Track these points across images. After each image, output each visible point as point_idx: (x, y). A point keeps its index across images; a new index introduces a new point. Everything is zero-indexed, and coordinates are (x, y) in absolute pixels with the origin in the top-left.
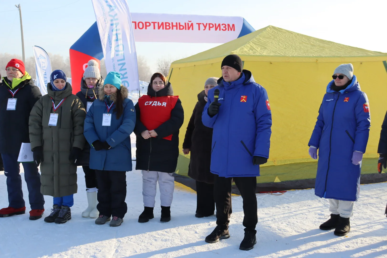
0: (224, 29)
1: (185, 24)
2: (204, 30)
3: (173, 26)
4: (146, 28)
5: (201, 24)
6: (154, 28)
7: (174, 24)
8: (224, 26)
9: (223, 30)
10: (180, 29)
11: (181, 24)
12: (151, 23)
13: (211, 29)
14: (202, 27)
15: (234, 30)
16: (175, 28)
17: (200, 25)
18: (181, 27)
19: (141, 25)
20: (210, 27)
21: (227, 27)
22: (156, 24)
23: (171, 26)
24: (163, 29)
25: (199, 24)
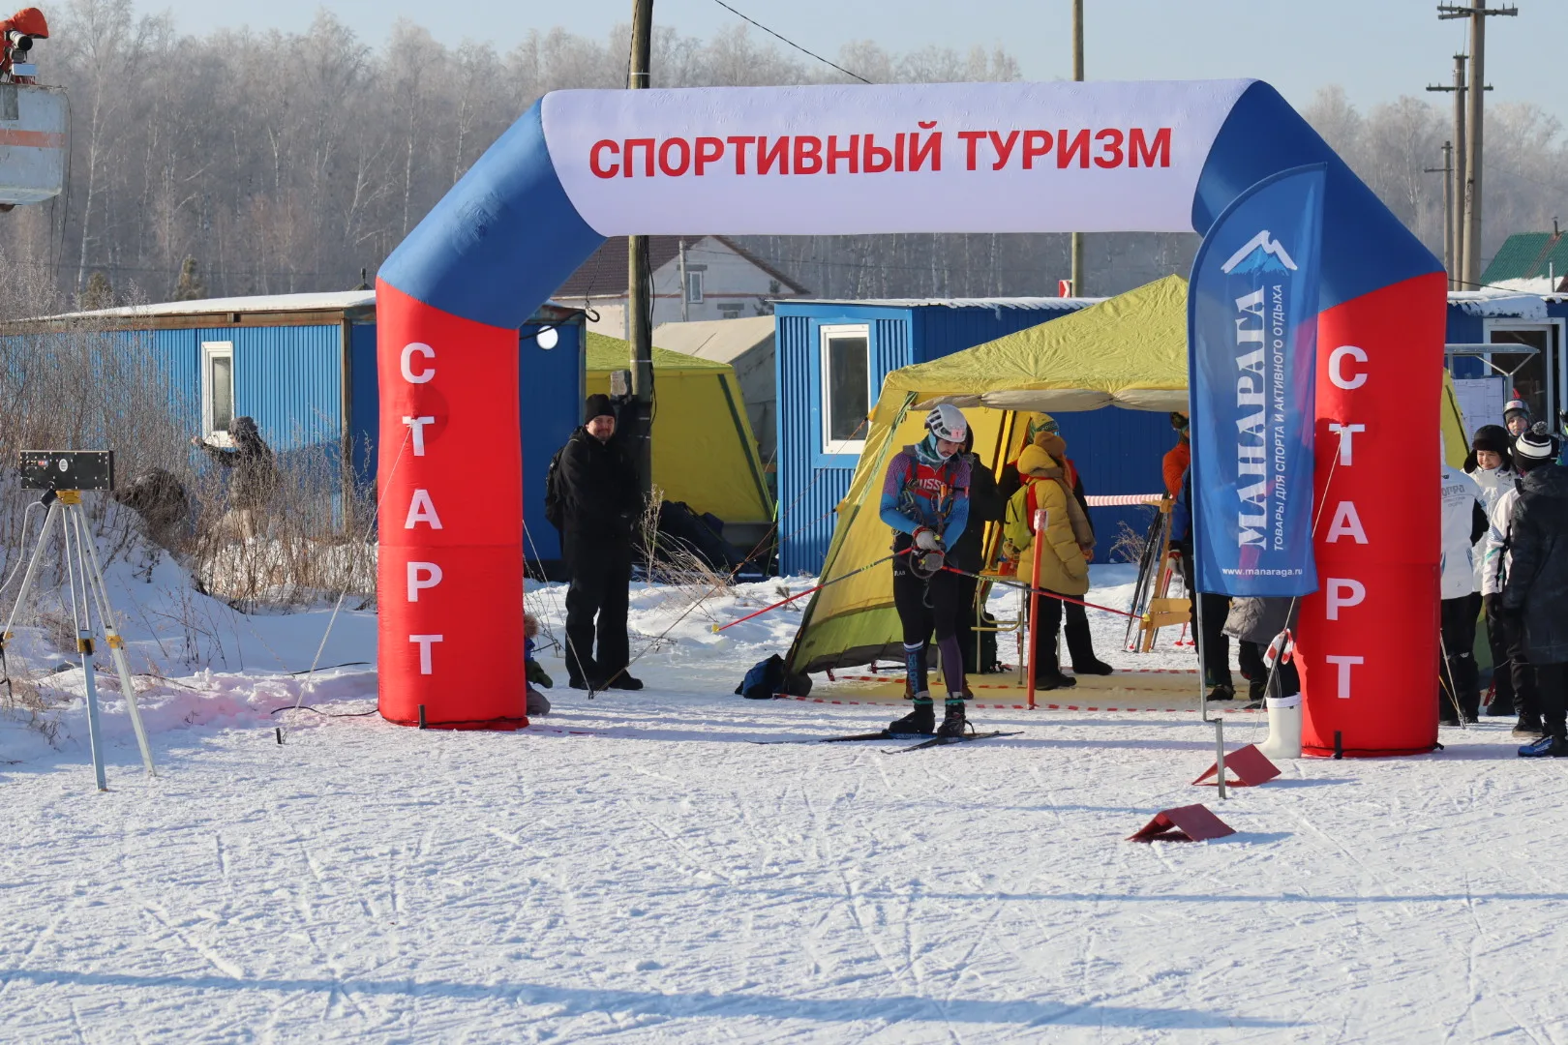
0: (1109, 156)
1: (900, 138)
2: (997, 167)
3: (834, 155)
4: (699, 171)
5: (983, 135)
6: (740, 169)
7: (843, 145)
8: (1110, 140)
9: (1100, 161)
10: (869, 168)
11: (876, 144)
12: (724, 140)
13: (1035, 159)
14: (986, 150)
16: (842, 164)
18: (878, 160)
20: (1028, 154)
21: (1125, 147)
23: (823, 154)
24: (784, 170)
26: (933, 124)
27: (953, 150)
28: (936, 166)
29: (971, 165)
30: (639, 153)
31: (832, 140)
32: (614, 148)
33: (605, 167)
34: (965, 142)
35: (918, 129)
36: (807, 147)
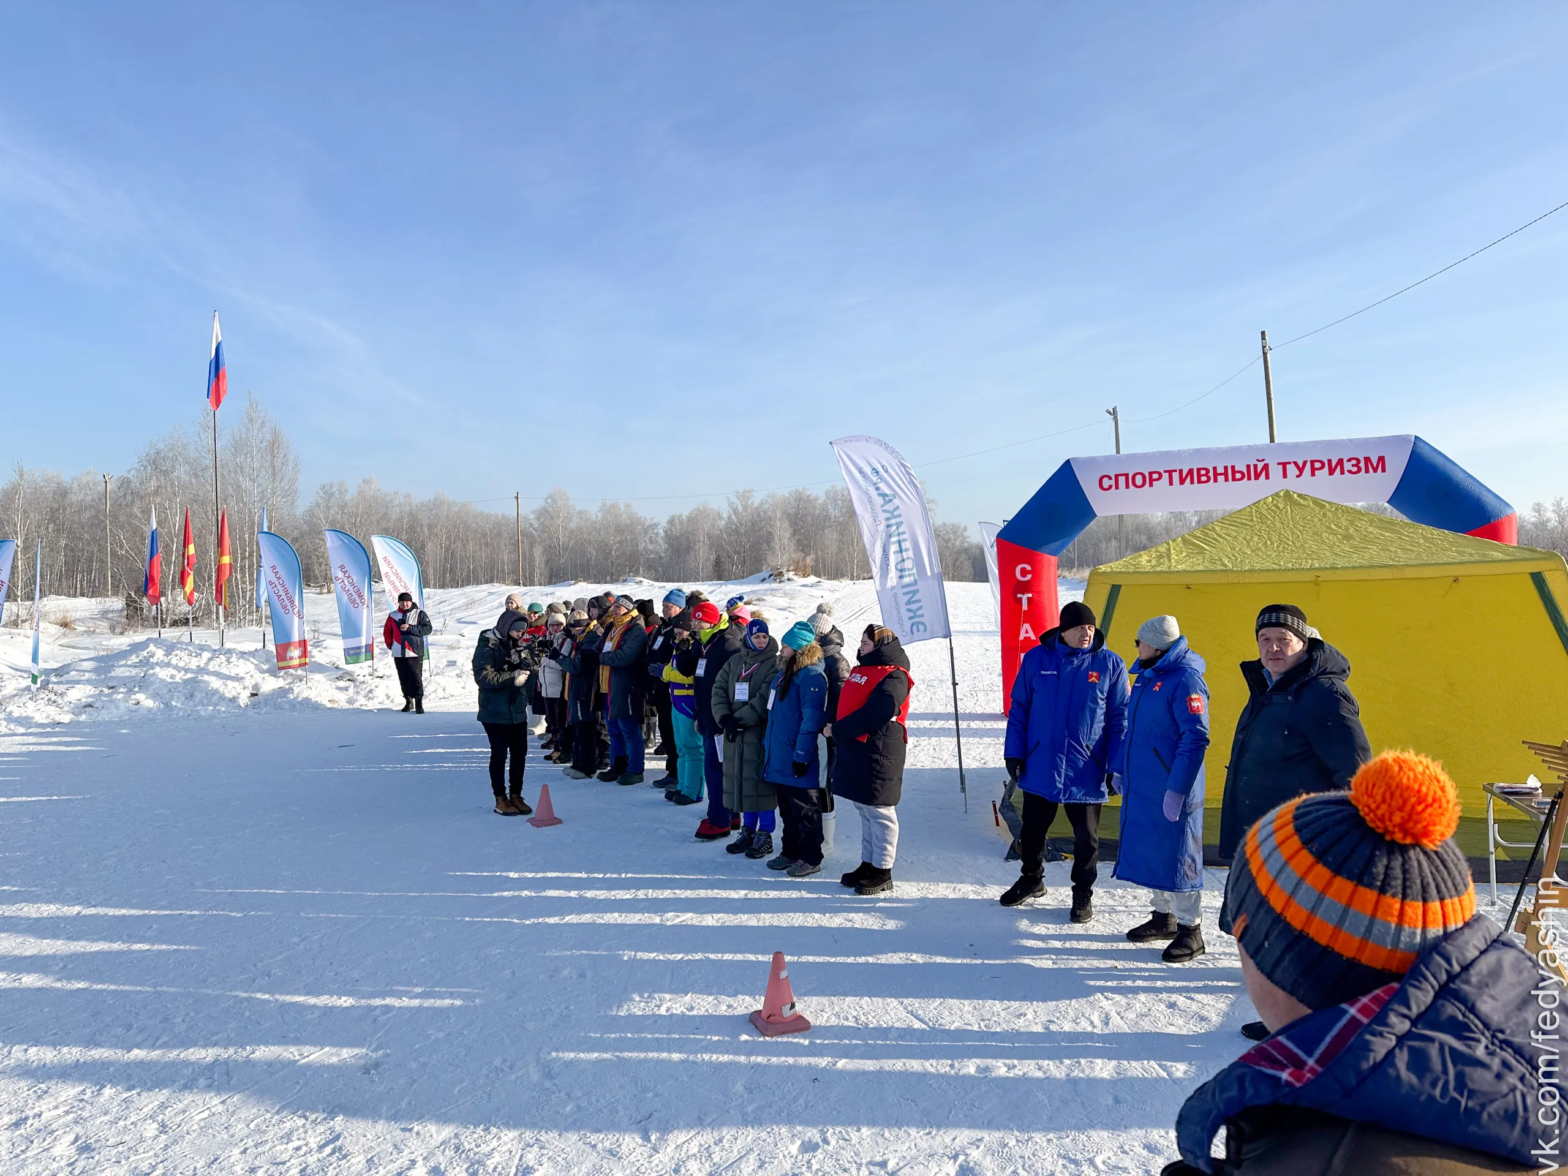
1: (1248, 467)
2: (1298, 476)
3: (1216, 475)
4: (1151, 485)
5: (1290, 463)
6: (1171, 483)
7: (1220, 470)
8: (1354, 462)
10: (1234, 479)
14: (1292, 470)
15: (1384, 470)
16: (1221, 478)
17: (1288, 466)
18: (1238, 476)
19: (1139, 480)
22: (1174, 474)
23: (1211, 474)
24: (1192, 482)
25: (1284, 465)
26: (1263, 460)
27: (1275, 471)
28: (1267, 477)
29: (1285, 476)
30: (1122, 480)
31: (1215, 469)
32: (1110, 478)
33: (1106, 486)
34: (1281, 466)
35: (1257, 463)
36: (1203, 472)
